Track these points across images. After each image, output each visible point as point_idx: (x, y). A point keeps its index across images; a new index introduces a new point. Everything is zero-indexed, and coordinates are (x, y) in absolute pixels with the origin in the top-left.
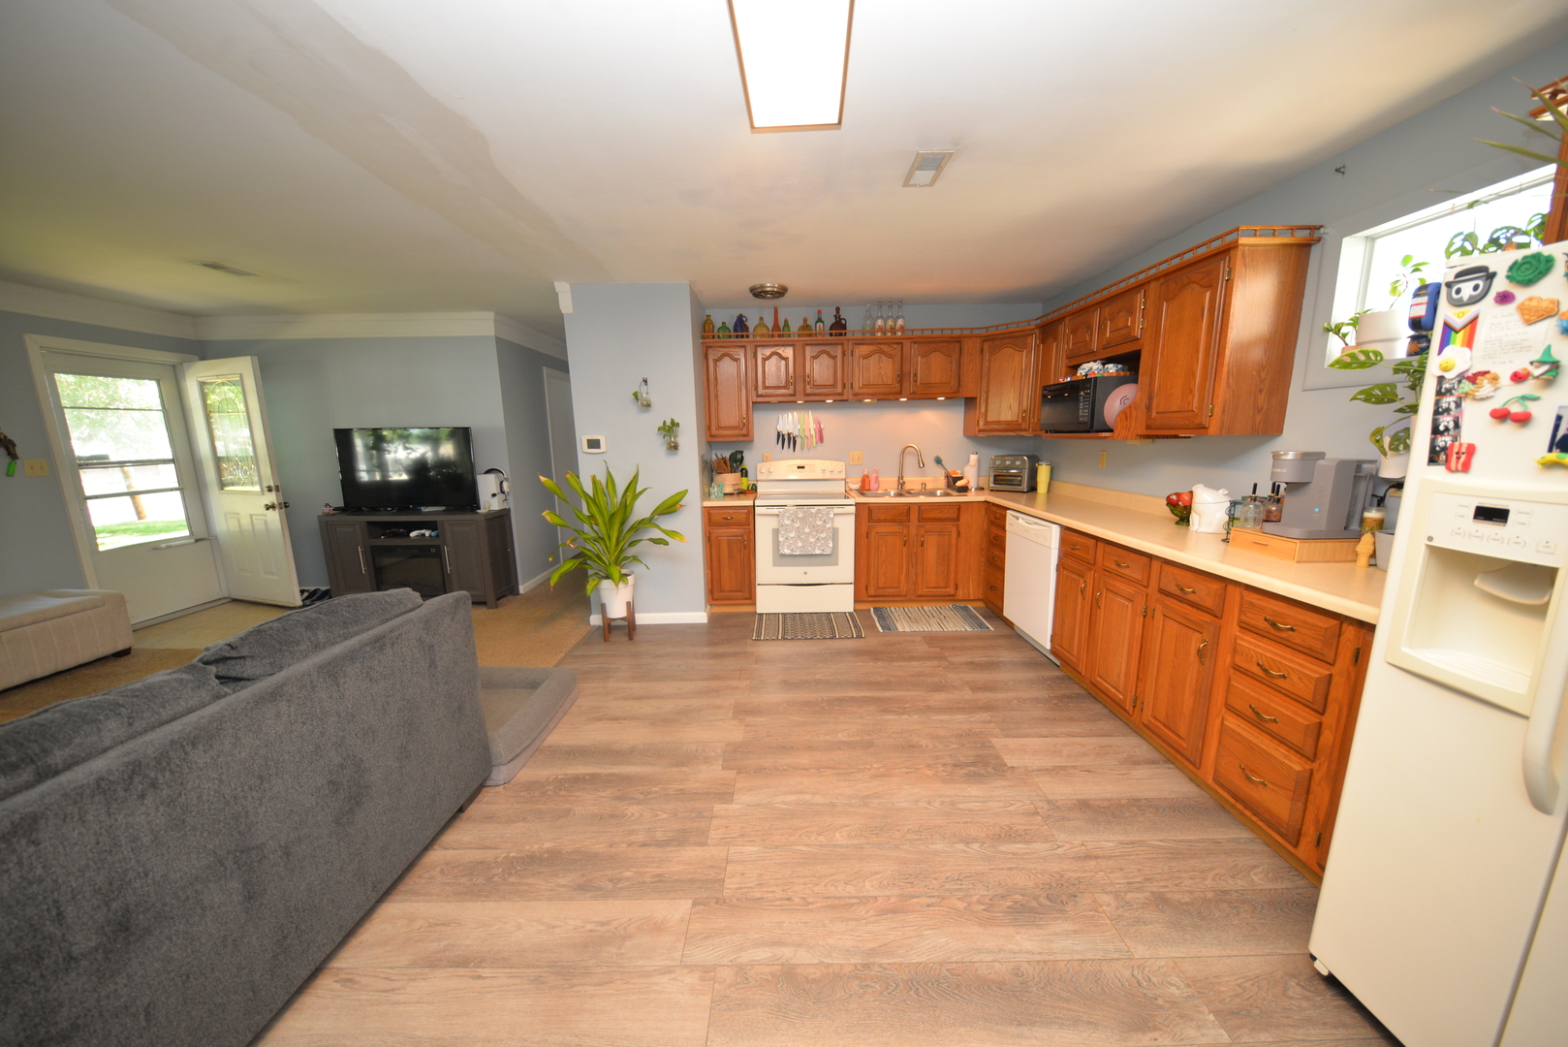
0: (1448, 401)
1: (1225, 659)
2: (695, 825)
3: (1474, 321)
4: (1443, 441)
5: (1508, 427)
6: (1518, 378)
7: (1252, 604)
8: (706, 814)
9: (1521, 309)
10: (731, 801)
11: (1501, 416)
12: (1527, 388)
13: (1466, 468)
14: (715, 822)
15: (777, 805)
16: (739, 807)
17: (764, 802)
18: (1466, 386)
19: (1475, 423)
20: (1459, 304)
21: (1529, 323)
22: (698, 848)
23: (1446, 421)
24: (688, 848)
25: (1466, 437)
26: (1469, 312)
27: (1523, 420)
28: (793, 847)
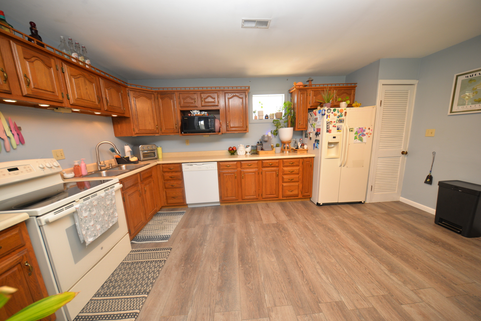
0: (328, 124)
1: (281, 174)
2: (368, 316)
3: (330, 115)
4: (328, 129)
5: (334, 127)
6: (334, 122)
7: (286, 162)
8: (358, 313)
9: (334, 114)
10: (341, 302)
11: (333, 126)
12: (335, 123)
13: (331, 133)
14: (359, 307)
15: (331, 281)
16: (342, 297)
17: (332, 287)
18: (330, 123)
19: (331, 127)
20: (328, 112)
21: (335, 116)
22: (378, 311)
23: (328, 127)
24: (382, 316)
25: (330, 129)
26: (329, 114)
27: (335, 127)
28: (348, 274)
